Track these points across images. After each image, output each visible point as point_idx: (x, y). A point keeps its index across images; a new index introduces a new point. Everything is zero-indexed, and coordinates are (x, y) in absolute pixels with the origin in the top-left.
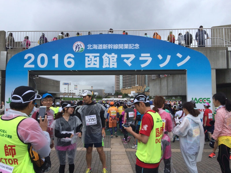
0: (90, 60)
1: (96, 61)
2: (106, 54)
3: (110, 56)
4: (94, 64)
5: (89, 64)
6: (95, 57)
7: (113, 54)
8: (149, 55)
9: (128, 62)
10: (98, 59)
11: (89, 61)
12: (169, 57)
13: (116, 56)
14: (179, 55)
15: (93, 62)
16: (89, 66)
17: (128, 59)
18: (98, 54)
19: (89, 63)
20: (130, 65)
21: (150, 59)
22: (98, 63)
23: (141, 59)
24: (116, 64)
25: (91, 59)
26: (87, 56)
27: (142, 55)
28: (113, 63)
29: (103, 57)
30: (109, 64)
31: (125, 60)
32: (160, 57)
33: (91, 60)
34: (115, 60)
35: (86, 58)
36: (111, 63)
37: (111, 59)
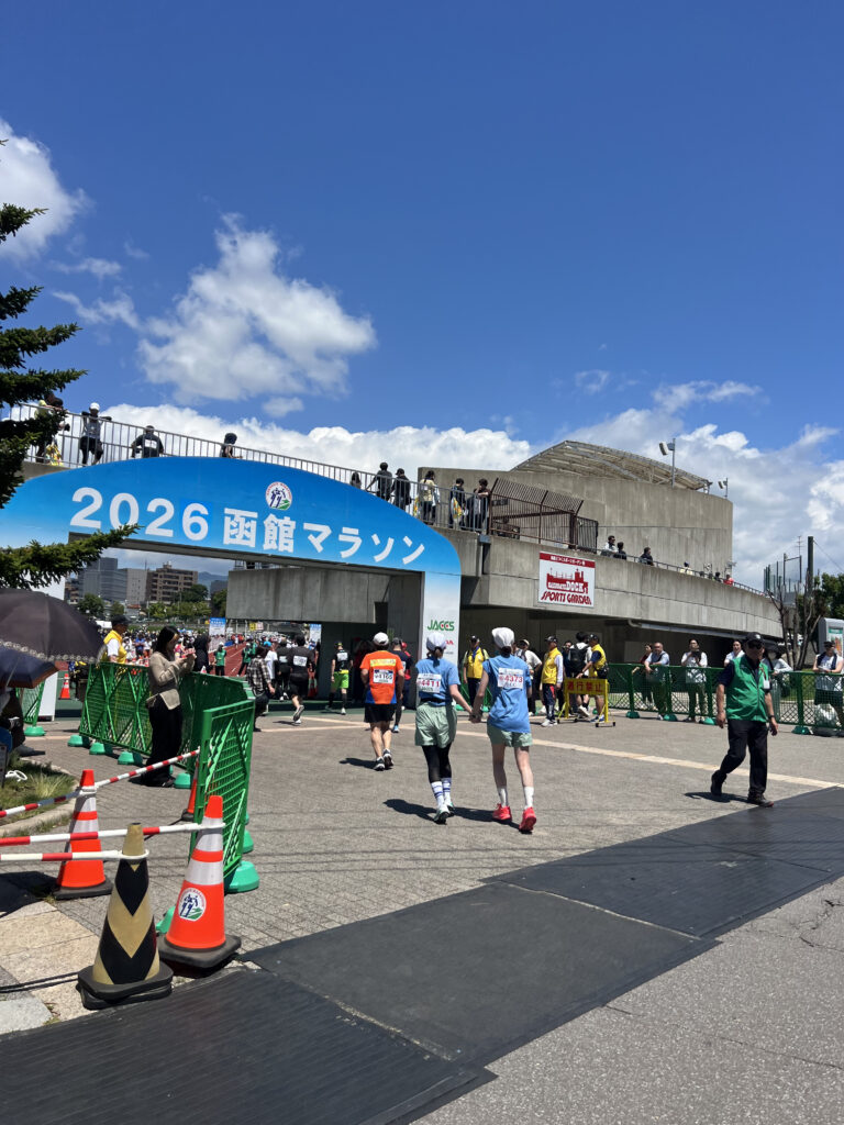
0: (235, 525)
1: (249, 530)
2: (272, 517)
3: (281, 522)
4: (245, 538)
5: (233, 537)
6: (248, 519)
7: (287, 520)
8: (356, 531)
9: (317, 542)
10: (253, 525)
11: (232, 528)
12: (391, 541)
13: (293, 524)
14: (408, 541)
15: (242, 532)
16: (234, 541)
17: (317, 534)
18: (255, 515)
19: (234, 532)
20: (320, 549)
21: (358, 542)
22: (252, 535)
23: (341, 538)
24: (291, 542)
25: (238, 523)
26: (229, 515)
27: (345, 530)
28: (287, 541)
29: (266, 522)
30: (277, 542)
31: (311, 537)
32: (376, 538)
33: (238, 527)
34: (291, 535)
35: (227, 519)
36: (282, 541)
37: (283, 529)
